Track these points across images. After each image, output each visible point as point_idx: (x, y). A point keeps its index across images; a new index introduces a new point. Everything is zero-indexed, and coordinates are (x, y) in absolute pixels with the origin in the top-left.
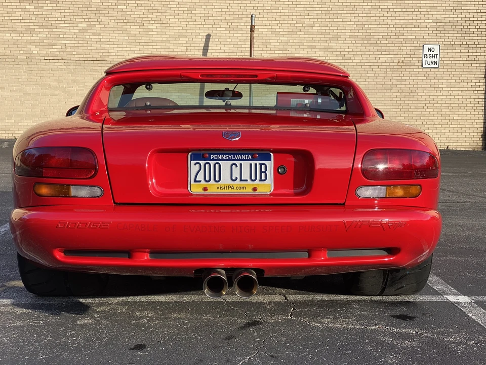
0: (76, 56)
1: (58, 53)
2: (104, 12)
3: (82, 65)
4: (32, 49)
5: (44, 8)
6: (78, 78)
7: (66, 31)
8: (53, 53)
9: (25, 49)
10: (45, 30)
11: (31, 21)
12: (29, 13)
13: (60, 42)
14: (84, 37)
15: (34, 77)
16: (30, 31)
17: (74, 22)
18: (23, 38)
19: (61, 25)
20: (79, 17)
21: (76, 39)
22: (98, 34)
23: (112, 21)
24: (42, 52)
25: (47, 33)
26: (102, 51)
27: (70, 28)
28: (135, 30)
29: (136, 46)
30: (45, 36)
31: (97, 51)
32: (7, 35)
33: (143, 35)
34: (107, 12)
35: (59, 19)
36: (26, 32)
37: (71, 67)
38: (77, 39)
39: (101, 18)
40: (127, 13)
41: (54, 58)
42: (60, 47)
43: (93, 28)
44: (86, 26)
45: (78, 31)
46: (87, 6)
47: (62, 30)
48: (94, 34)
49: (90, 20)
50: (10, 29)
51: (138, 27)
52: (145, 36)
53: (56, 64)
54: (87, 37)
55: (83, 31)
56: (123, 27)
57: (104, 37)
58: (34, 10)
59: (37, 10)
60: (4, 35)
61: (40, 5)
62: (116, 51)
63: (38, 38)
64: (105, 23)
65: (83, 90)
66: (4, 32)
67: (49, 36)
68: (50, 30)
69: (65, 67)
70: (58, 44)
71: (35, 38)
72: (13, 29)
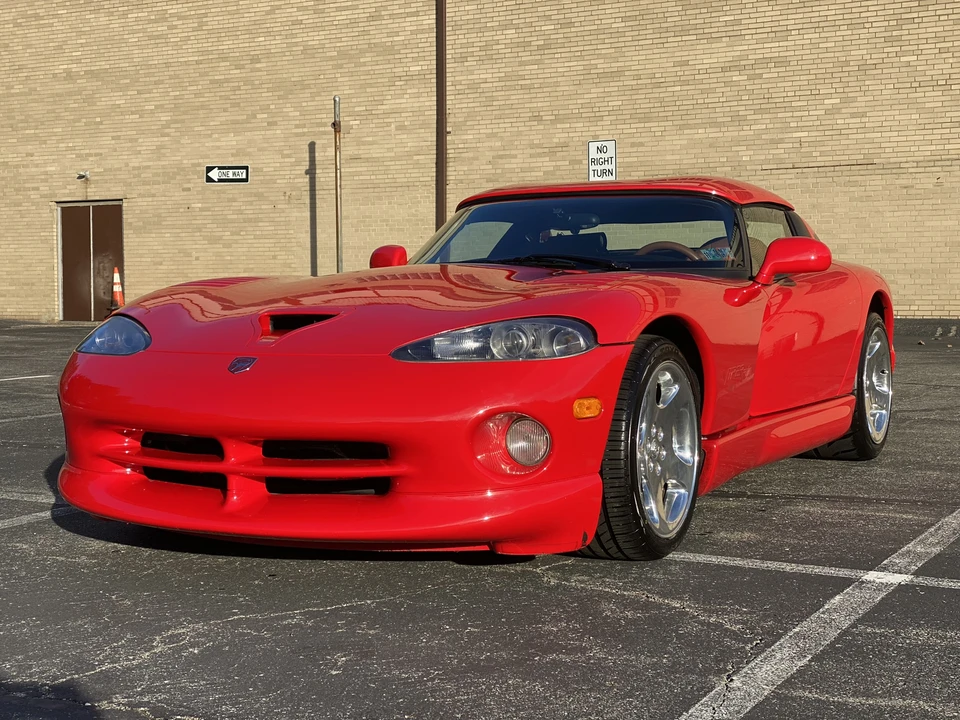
0: (819, 159)
1: (786, 156)
2: (875, 72)
3: (829, 174)
4: (741, 154)
5: (765, 76)
6: (820, 200)
7: (802, 114)
8: (777, 157)
9: (729, 154)
10: (764, 116)
11: (741, 103)
12: (738, 88)
13: (790, 135)
14: (834, 122)
16: (738, 120)
17: (817, 97)
18: (726, 134)
19: (794, 104)
20: (825, 86)
21: (819, 128)
22: (860, 115)
23: (888, 86)
24: (757, 157)
25: (768, 121)
26: (867, 146)
27: (810, 108)
28: (933, 99)
29: (935, 131)
30: (764, 127)
31: (857, 146)
32: (700, 131)
33: (949, 109)
34: (880, 71)
35: (789, 94)
36: (731, 124)
37: (811, 181)
38: (821, 128)
39: (867, 83)
40: (919, 68)
41: (780, 166)
42: (791, 145)
43: (852, 105)
44: (838, 101)
45: (823, 112)
46: (840, 64)
47: (796, 114)
48: (853, 115)
49: (846, 90)
50: (704, 121)
51: (940, 93)
52: (954, 109)
53: (782, 177)
54: (839, 122)
55: (832, 111)
56: (910, 96)
57: (871, 119)
58: (747, 83)
59: (751, 82)
60: (696, 131)
61: (757, 72)
62: (895, 144)
63: (752, 133)
64: (875, 93)
65: (828, 222)
66: (696, 126)
67: (771, 126)
68: (774, 115)
69: (799, 181)
70: (786, 141)
71: (747, 132)
72: (710, 121)
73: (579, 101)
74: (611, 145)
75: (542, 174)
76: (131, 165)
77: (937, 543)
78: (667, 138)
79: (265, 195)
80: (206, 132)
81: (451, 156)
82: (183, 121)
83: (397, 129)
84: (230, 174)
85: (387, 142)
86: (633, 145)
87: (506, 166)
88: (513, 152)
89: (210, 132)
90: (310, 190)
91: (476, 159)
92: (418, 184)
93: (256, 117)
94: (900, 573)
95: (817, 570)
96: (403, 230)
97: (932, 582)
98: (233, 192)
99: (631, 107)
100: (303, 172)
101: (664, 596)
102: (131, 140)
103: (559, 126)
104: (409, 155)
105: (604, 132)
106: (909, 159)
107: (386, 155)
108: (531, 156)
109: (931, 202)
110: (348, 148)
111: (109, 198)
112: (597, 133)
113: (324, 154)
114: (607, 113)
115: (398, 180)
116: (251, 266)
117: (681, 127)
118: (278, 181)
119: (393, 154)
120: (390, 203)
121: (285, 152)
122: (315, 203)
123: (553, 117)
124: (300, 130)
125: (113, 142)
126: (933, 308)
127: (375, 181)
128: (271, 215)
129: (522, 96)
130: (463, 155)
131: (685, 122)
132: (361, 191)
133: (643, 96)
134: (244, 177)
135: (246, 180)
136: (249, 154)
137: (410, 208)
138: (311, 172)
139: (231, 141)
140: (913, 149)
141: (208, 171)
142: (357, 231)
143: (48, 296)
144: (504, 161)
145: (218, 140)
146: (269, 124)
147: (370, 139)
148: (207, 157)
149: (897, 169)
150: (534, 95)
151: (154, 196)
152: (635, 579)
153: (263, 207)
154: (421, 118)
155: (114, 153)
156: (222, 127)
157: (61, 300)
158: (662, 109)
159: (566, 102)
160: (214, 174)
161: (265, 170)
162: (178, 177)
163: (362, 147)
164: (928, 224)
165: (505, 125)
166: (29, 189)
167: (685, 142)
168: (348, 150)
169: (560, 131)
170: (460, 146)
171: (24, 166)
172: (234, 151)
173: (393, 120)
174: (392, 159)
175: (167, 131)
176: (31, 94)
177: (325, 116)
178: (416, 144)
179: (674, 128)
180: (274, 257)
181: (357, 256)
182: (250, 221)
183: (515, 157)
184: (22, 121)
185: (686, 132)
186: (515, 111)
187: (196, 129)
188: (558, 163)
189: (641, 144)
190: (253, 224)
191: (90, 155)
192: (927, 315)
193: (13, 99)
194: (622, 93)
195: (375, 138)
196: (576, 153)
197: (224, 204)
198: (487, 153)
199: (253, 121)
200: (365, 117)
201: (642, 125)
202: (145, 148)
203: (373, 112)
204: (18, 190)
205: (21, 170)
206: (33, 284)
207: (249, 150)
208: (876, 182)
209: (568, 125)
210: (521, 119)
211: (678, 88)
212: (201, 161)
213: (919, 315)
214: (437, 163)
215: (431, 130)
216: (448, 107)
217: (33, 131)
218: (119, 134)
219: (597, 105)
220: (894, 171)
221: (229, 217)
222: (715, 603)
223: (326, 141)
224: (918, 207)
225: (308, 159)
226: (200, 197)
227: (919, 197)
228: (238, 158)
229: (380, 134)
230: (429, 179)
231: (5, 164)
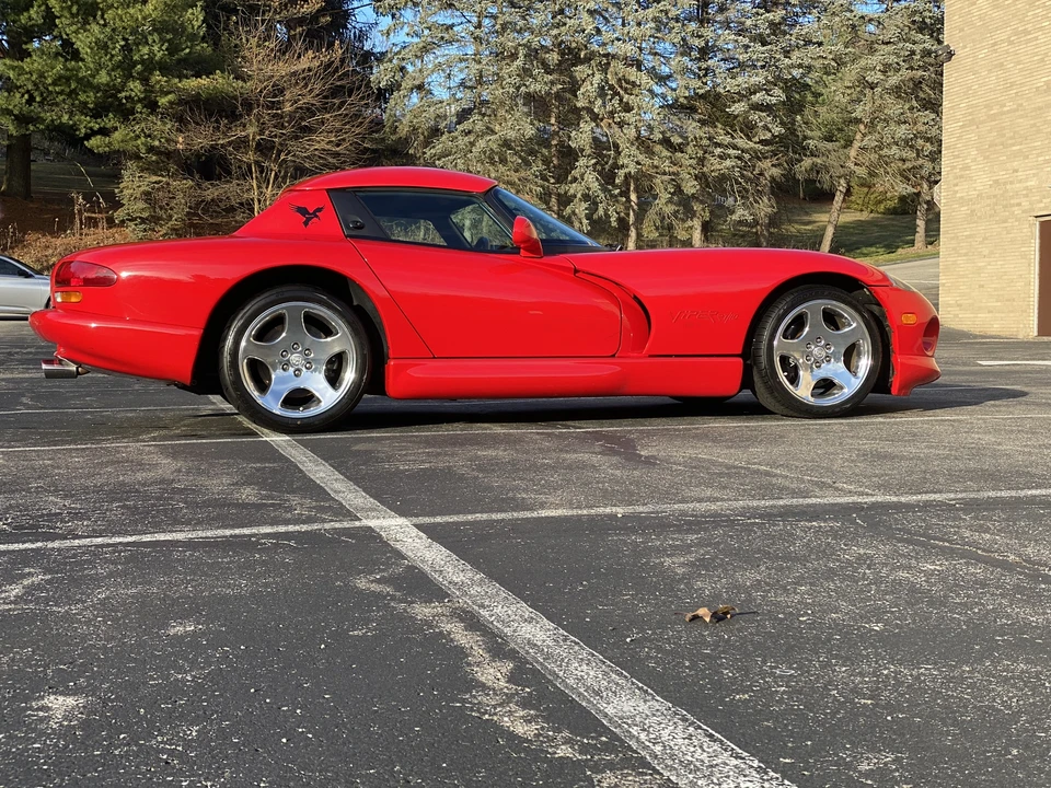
143: (1025, 311)
157: (1036, 315)
166: (1013, 205)
171: (1012, 183)
176: (1017, 110)
184: (1011, 138)
193: (1004, 117)
204: (1005, 207)
205: (1008, 187)
206: (1014, 300)
217: (1018, 147)
231: (996, 182)
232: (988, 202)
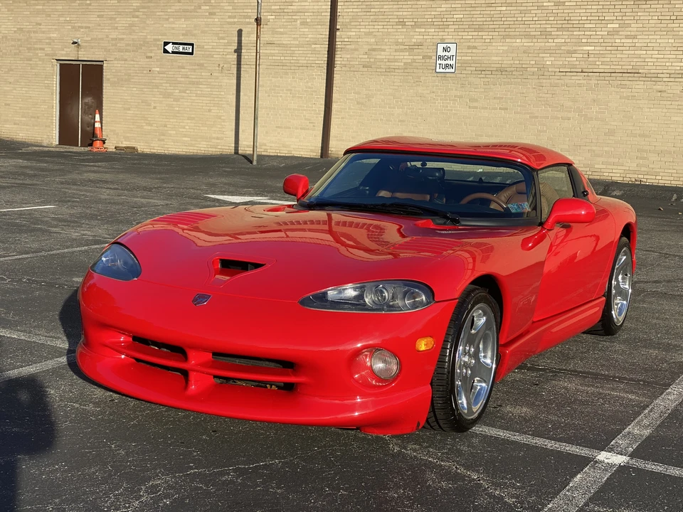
0: (600, 67)
1: (578, 63)
3: (606, 78)
4: (545, 59)
6: (599, 97)
7: (591, 33)
8: (571, 63)
9: (537, 59)
10: (564, 33)
11: (548, 22)
12: (547, 11)
13: (581, 48)
14: (613, 41)
15: (544, 95)
16: (545, 34)
17: (603, 22)
18: (536, 44)
19: (586, 26)
20: (609, 14)
21: (603, 44)
22: (633, 37)
23: (654, 18)
24: (557, 63)
25: (566, 37)
26: (635, 60)
27: (597, 29)
30: (563, 41)
31: (628, 60)
32: (517, 41)
35: (583, 18)
36: (540, 37)
37: (593, 82)
39: (639, 14)
41: (572, 70)
42: (581, 56)
43: (627, 29)
44: (617, 26)
45: (606, 33)
47: (586, 33)
48: (627, 37)
49: (624, 18)
50: (521, 33)
53: (573, 78)
54: (617, 41)
55: (613, 33)
56: (669, 25)
57: (640, 41)
58: (554, 8)
59: (557, 7)
60: (514, 40)
62: (655, 60)
63: (554, 44)
64: (644, 22)
65: (604, 113)
66: (515, 37)
67: (569, 40)
68: (571, 33)
69: (585, 82)
70: (579, 52)
71: (551, 44)
72: (525, 33)
73: (433, 13)
74: (453, 47)
75: (403, 64)
76: (110, 36)
77: (649, 425)
78: (494, 44)
79: (205, 65)
80: (165, 17)
81: (339, 46)
82: (149, 7)
83: (302, 23)
84: (181, 48)
85: (294, 33)
86: (469, 47)
87: (378, 57)
88: (383, 47)
89: (167, 17)
90: (237, 64)
91: (356, 50)
92: (314, 65)
93: (200, 8)
94: (621, 454)
95: (567, 449)
96: (301, 97)
97: (640, 464)
98: (183, 61)
99: (470, 19)
100: (233, 51)
101: (467, 468)
102: (111, 19)
103: (417, 30)
104: (309, 44)
105: (449, 37)
106: (664, 71)
107: (292, 42)
108: (396, 51)
109: (677, 103)
110: (266, 36)
111: (93, 59)
112: (444, 37)
113: (249, 38)
114: (452, 23)
115: (300, 61)
116: (192, 116)
117: (504, 37)
118: (215, 56)
119: (298, 43)
120: (293, 78)
121: (220, 35)
122: (240, 74)
123: (414, 23)
124: (232, 20)
125: (98, 19)
126: (672, 178)
127: (284, 61)
128: (209, 80)
129: (391, 7)
130: (347, 46)
131: (508, 33)
132: (273, 67)
133: (479, 12)
134: (191, 51)
135: (192, 54)
136: (194, 35)
137: (307, 82)
138: (238, 51)
139: (182, 24)
140: (667, 64)
141: (164, 46)
142: (269, 96)
143: (49, 127)
144: (376, 53)
145: (173, 23)
146: (211, 14)
147: (282, 30)
148: (164, 34)
149: (655, 78)
150: (401, 6)
151: (126, 60)
152: (449, 449)
153: (203, 74)
154: (319, 17)
155: (99, 28)
156: (175, 14)
157: (58, 130)
158: (492, 23)
159: (423, 13)
160: (170, 48)
161: (205, 47)
162: (143, 48)
163: (276, 36)
164: (673, 118)
165: (379, 27)
166: (37, 49)
167: (506, 48)
168: (265, 37)
169: (418, 34)
170: (346, 40)
171: (34, 32)
172: (184, 32)
173: (299, 17)
174: (298, 46)
175: (137, 13)
177: (250, 11)
178: (315, 36)
179: (499, 37)
180: (210, 111)
181: (268, 114)
182: (193, 83)
183: (384, 50)
185: (507, 40)
186: (386, 17)
187: (158, 14)
188: (415, 57)
189: (475, 48)
190: (196, 86)
191: (82, 27)
192: (668, 183)
194: (464, 9)
195: (285, 30)
196: (428, 51)
197: (176, 70)
198: (365, 47)
199: (198, 11)
200: (278, 14)
201: (476, 33)
202: (121, 25)
203: (285, 11)
204: (29, 49)
205: (32, 35)
206: (38, 117)
207: (195, 32)
208: (639, 86)
209: (423, 30)
210: (391, 23)
211: (504, 8)
212: (160, 37)
213: (662, 183)
214: (328, 51)
215: (325, 27)
216: (338, 11)
217: (41, 7)
218: (102, 13)
219: (445, 16)
220: (653, 79)
221: (178, 79)
222: (499, 477)
223: (250, 30)
224: (667, 107)
225: (236, 41)
226: (159, 63)
227: (669, 99)
228: (186, 37)
229: (289, 27)
230: (322, 62)
231: (21, 29)
232: (13, 43)
